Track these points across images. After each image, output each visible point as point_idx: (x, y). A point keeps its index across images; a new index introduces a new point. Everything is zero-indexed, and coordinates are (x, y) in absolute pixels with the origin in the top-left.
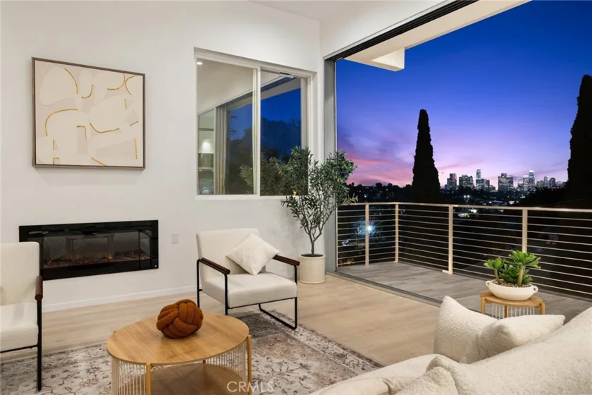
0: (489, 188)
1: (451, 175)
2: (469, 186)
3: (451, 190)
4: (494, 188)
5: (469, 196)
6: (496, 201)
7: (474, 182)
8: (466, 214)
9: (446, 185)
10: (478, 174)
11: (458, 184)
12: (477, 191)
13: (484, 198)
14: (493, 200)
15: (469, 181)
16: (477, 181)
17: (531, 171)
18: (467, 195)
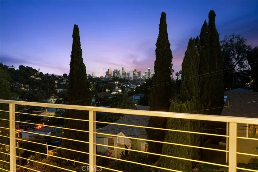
0: (128, 77)
1: (108, 70)
2: (118, 76)
3: (108, 79)
4: (131, 78)
5: (118, 82)
6: (131, 85)
7: (121, 74)
8: (116, 92)
9: (106, 76)
10: (123, 69)
11: (112, 75)
12: (123, 79)
13: (126, 83)
14: (130, 84)
15: (118, 73)
16: (122, 73)
17: (149, 68)
18: (117, 82)
